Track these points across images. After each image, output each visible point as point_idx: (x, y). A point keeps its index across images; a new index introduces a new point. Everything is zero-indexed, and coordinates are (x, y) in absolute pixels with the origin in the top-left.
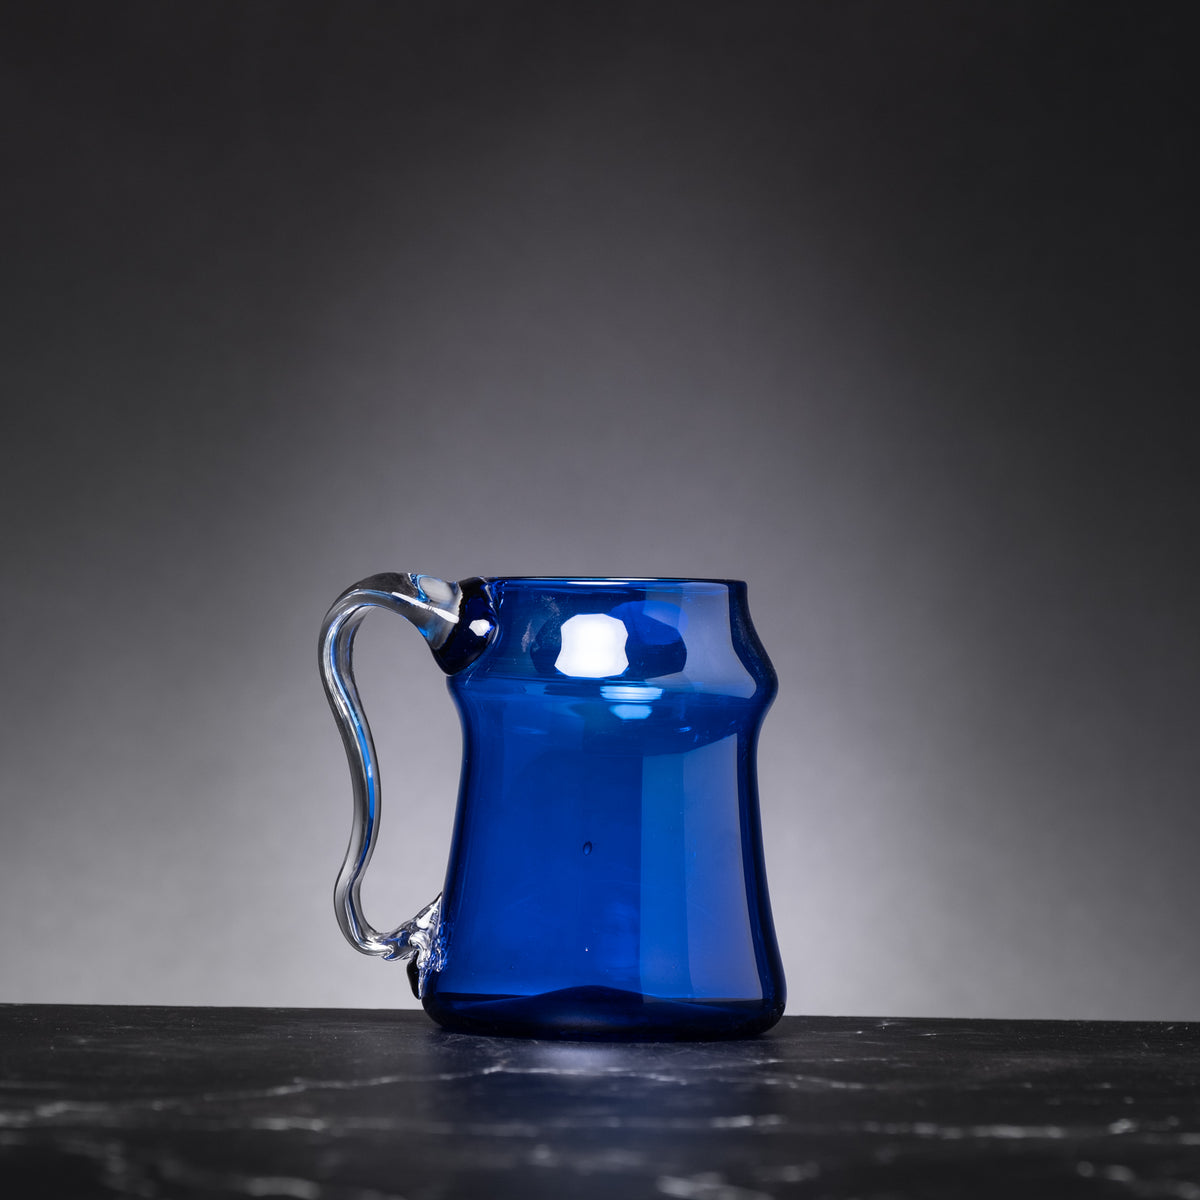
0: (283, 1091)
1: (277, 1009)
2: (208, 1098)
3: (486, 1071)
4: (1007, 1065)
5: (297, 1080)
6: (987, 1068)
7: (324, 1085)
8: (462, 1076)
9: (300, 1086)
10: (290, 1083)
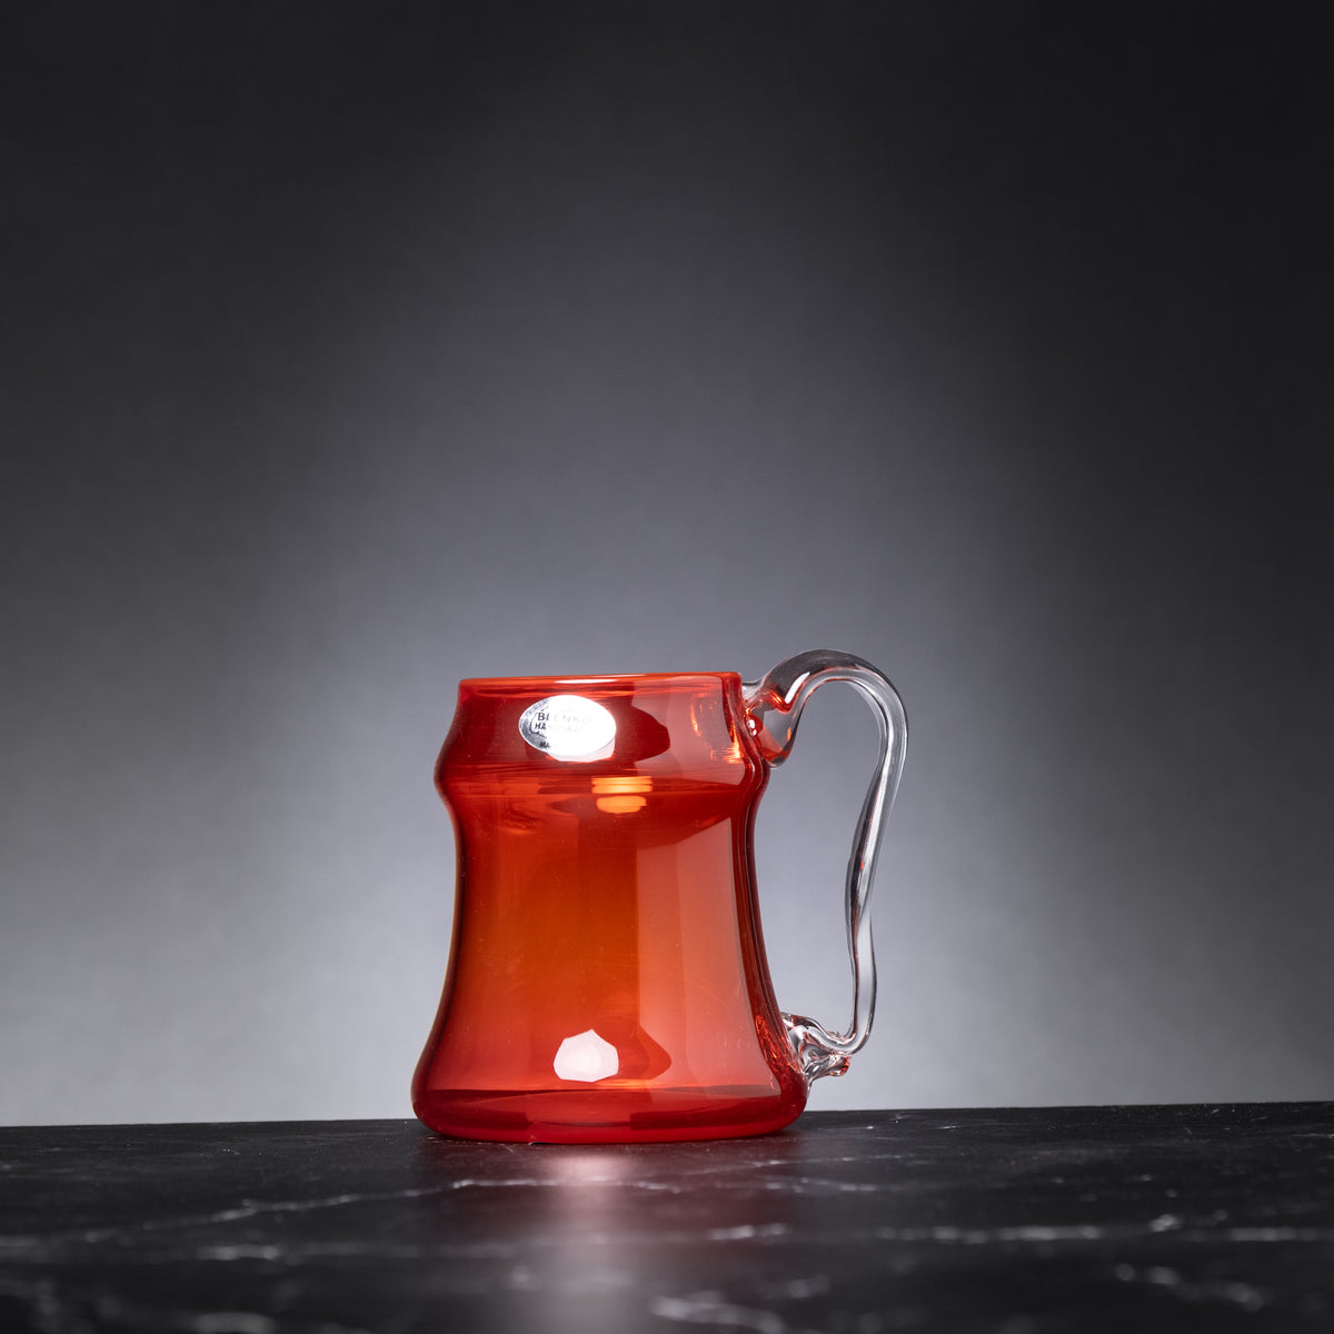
0: (231, 1215)
1: (222, 1124)
2: (148, 1226)
3: (457, 1185)
4: (1035, 1158)
5: (246, 1203)
6: (1013, 1163)
7: (276, 1207)
8: (429, 1191)
9: (250, 1209)
10: (238, 1207)
